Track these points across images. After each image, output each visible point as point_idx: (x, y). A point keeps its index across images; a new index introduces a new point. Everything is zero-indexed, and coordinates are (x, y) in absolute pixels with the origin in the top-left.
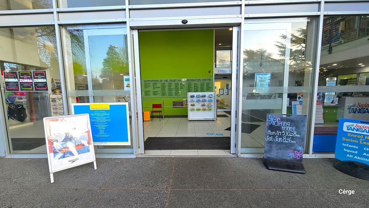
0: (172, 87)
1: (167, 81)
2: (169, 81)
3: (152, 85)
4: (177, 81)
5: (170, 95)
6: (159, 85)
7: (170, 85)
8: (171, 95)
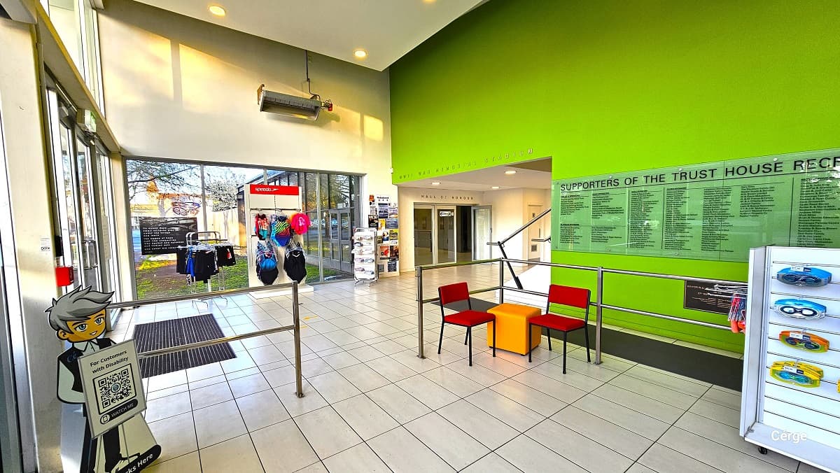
0: (686, 210)
1: (660, 178)
2: (669, 179)
3: (589, 202)
4: (719, 174)
5: (674, 243)
6: (621, 198)
7: (675, 197)
8: (680, 245)
